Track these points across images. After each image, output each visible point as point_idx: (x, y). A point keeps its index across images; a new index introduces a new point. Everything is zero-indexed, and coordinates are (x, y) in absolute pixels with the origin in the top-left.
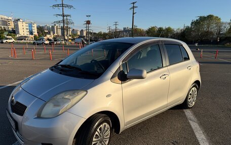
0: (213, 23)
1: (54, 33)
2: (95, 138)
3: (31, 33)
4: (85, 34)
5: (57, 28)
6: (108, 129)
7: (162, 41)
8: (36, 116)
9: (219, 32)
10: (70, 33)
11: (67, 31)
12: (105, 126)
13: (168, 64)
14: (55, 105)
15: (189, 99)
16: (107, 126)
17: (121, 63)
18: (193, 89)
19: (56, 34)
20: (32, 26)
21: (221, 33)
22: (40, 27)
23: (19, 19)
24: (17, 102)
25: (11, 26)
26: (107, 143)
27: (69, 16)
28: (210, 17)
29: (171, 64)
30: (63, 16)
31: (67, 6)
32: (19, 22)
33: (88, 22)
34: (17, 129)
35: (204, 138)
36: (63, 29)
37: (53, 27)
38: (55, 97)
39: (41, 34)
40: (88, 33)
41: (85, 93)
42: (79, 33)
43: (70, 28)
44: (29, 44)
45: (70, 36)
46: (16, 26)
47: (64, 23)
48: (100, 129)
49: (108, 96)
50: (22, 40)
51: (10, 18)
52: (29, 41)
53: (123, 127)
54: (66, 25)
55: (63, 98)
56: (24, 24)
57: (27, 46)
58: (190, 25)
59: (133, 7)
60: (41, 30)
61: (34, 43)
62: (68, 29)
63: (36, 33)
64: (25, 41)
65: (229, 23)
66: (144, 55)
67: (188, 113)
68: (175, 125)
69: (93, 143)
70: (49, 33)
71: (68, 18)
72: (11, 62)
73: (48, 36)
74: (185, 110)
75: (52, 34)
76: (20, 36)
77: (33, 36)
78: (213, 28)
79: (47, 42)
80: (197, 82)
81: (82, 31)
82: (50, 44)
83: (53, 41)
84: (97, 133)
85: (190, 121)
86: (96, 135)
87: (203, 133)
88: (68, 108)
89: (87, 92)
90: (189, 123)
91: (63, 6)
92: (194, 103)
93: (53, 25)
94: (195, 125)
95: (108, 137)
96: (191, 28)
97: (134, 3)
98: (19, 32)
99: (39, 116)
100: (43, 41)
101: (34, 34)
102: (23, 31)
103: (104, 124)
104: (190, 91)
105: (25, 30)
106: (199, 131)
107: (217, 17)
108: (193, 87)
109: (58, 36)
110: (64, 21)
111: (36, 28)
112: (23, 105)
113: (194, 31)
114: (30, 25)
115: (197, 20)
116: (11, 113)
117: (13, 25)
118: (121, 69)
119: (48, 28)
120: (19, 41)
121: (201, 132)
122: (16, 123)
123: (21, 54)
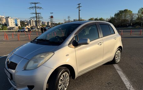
0: (127, 14)
1: (31, 25)
2: (61, 81)
3: (17, 25)
4: (50, 25)
5: (33, 22)
6: (68, 76)
7: (98, 22)
8: (23, 69)
9: (132, 19)
10: (41, 24)
11: (39, 23)
12: (66, 74)
13: (102, 36)
14: (35, 62)
15: (116, 57)
16: (67, 74)
17: (74, 36)
18: (118, 51)
19: (32, 25)
20: (17, 21)
21: (133, 20)
22: (22, 21)
23: (9, 17)
24: (11, 62)
25: (4, 21)
26: (68, 85)
27: (40, 13)
28: (126, 11)
29: (104, 36)
30: (36, 14)
31: (38, 8)
32: (9, 19)
33: (52, 17)
34: (12, 78)
35: (127, 80)
36: (36, 22)
37: (30, 21)
38: (34, 57)
39: (23, 25)
40: (52, 24)
41: (53, 53)
42: (46, 24)
43: (40, 21)
44: (16, 32)
45: (41, 26)
46: (7, 21)
47: (37, 18)
48: (63, 76)
49: (67, 55)
50: (11, 29)
51: (3, 16)
52: (15, 30)
53: (77, 75)
54: (38, 20)
55: (40, 57)
56: (12, 20)
57: (14, 33)
58: (114, 16)
59: (79, 7)
60: (22, 23)
61: (19, 31)
62: (39, 21)
63: (19, 25)
64: (13, 30)
65: (137, 14)
66: (87, 33)
67: (116, 66)
68: (108, 74)
69: (59, 84)
70: (28, 25)
71: (39, 15)
72: (5, 43)
73: (27, 26)
74: (114, 65)
75: (29, 25)
76: (10, 27)
77: (17, 27)
78: (128, 18)
79: (27, 30)
80: (120, 47)
81: (48, 23)
82: (29, 31)
83: (30, 29)
84: (61, 78)
85: (117, 71)
86: (61, 79)
87: (126, 77)
88: (43, 63)
89: (54, 53)
90: (117, 72)
91: (36, 8)
92: (119, 60)
93: (30, 20)
94: (120, 73)
95: (68, 81)
96: (115, 18)
97: (79, 4)
98: (9, 25)
99: (25, 69)
100: (24, 30)
101: (18, 25)
102: (11, 24)
103: (65, 73)
104: (116, 53)
105: (13, 24)
106: (124, 76)
107: (130, 11)
108: (118, 50)
109: (33, 26)
110: (37, 17)
111: (19, 22)
112: (15, 63)
113: (116, 20)
114: (16, 20)
115: (118, 13)
116: (8, 69)
117: (5, 21)
118: (74, 39)
119: (27, 22)
120: (9, 30)
121: (125, 76)
122: (11, 75)
123: (11, 38)
